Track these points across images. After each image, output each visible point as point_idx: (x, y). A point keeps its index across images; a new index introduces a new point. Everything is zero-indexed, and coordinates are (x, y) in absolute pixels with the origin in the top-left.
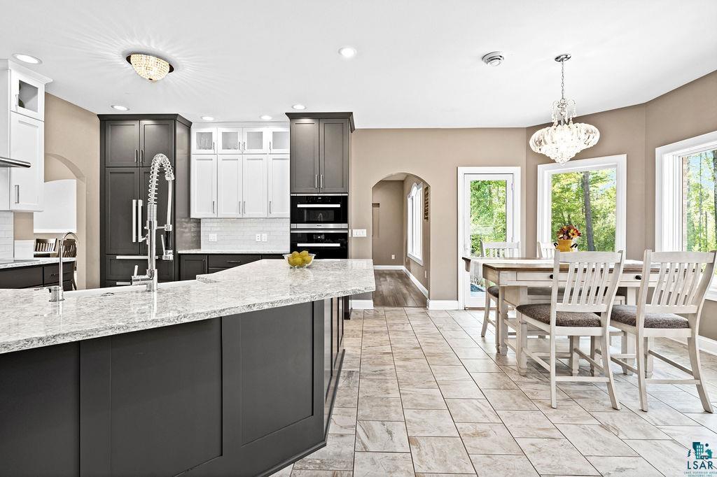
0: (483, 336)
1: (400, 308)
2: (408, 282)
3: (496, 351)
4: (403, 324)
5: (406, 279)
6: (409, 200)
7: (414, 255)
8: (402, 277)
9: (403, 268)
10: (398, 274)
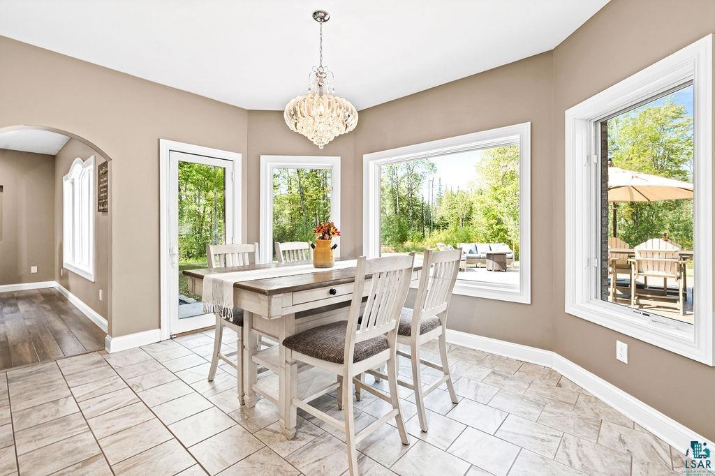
0: (211, 381)
1: (48, 365)
2: (65, 308)
3: (238, 404)
4: (56, 402)
5: (60, 303)
6: (67, 185)
7: (76, 265)
8: (54, 300)
9: (54, 284)
10: (43, 295)
